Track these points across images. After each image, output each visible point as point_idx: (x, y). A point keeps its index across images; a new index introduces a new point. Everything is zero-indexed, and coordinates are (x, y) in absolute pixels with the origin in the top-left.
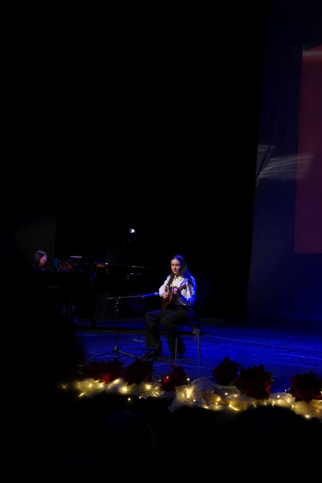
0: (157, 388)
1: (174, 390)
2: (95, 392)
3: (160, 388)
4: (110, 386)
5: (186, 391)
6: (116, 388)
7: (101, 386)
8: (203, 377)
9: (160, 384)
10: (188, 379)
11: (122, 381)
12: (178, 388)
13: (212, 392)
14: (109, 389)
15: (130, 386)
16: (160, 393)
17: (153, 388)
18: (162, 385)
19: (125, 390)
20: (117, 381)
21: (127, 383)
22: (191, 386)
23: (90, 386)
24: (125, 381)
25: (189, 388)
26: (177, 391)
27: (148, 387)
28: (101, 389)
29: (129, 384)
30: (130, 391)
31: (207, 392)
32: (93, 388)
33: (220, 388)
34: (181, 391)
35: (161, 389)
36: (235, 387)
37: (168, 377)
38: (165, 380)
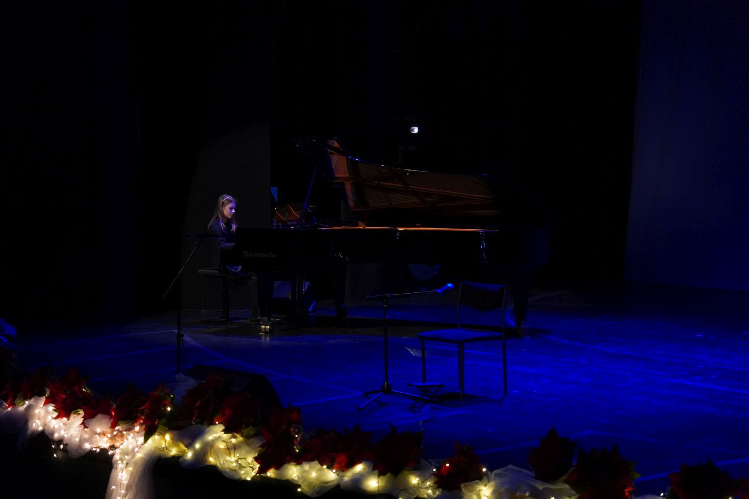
0: (428, 483)
1: (460, 489)
2: (322, 487)
3: (435, 483)
4: (348, 476)
5: (480, 490)
6: (358, 481)
7: (331, 476)
8: (510, 466)
9: (433, 477)
10: (484, 470)
11: (369, 467)
12: (465, 485)
13: (527, 494)
14: (347, 482)
15: (382, 477)
16: (434, 493)
17: (423, 482)
18: (436, 479)
19: (373, 484)
20: (359, 468)
21: (377, 472)
22: (489, 482)
23: (314, 474)
24: (374, 469)
25: (485, 486)
26: (464, 490)
27: (414, 480)
28: (333, 481)
29: (381, 474)
30: (381, 486)
31: (518, 494)
32: (318, 477)
33: (541, 488)
34: (472, 491)
35: (436, 486)
36: (567, 486)
37: (448, 465)
38: (443, 468)
